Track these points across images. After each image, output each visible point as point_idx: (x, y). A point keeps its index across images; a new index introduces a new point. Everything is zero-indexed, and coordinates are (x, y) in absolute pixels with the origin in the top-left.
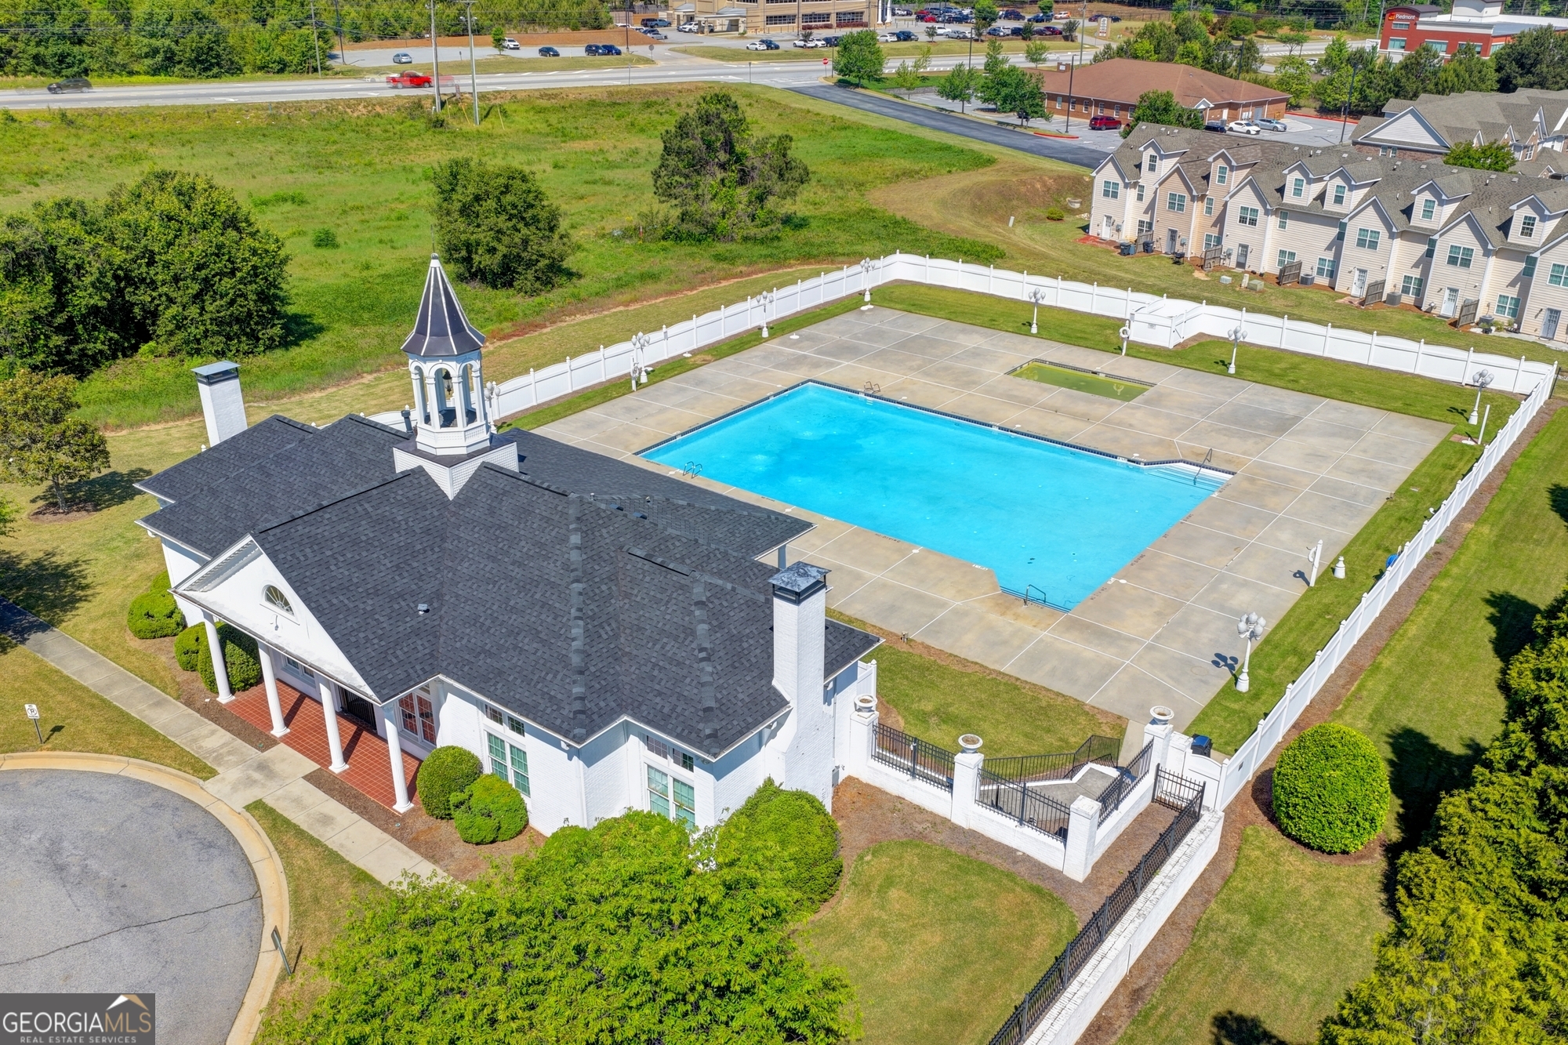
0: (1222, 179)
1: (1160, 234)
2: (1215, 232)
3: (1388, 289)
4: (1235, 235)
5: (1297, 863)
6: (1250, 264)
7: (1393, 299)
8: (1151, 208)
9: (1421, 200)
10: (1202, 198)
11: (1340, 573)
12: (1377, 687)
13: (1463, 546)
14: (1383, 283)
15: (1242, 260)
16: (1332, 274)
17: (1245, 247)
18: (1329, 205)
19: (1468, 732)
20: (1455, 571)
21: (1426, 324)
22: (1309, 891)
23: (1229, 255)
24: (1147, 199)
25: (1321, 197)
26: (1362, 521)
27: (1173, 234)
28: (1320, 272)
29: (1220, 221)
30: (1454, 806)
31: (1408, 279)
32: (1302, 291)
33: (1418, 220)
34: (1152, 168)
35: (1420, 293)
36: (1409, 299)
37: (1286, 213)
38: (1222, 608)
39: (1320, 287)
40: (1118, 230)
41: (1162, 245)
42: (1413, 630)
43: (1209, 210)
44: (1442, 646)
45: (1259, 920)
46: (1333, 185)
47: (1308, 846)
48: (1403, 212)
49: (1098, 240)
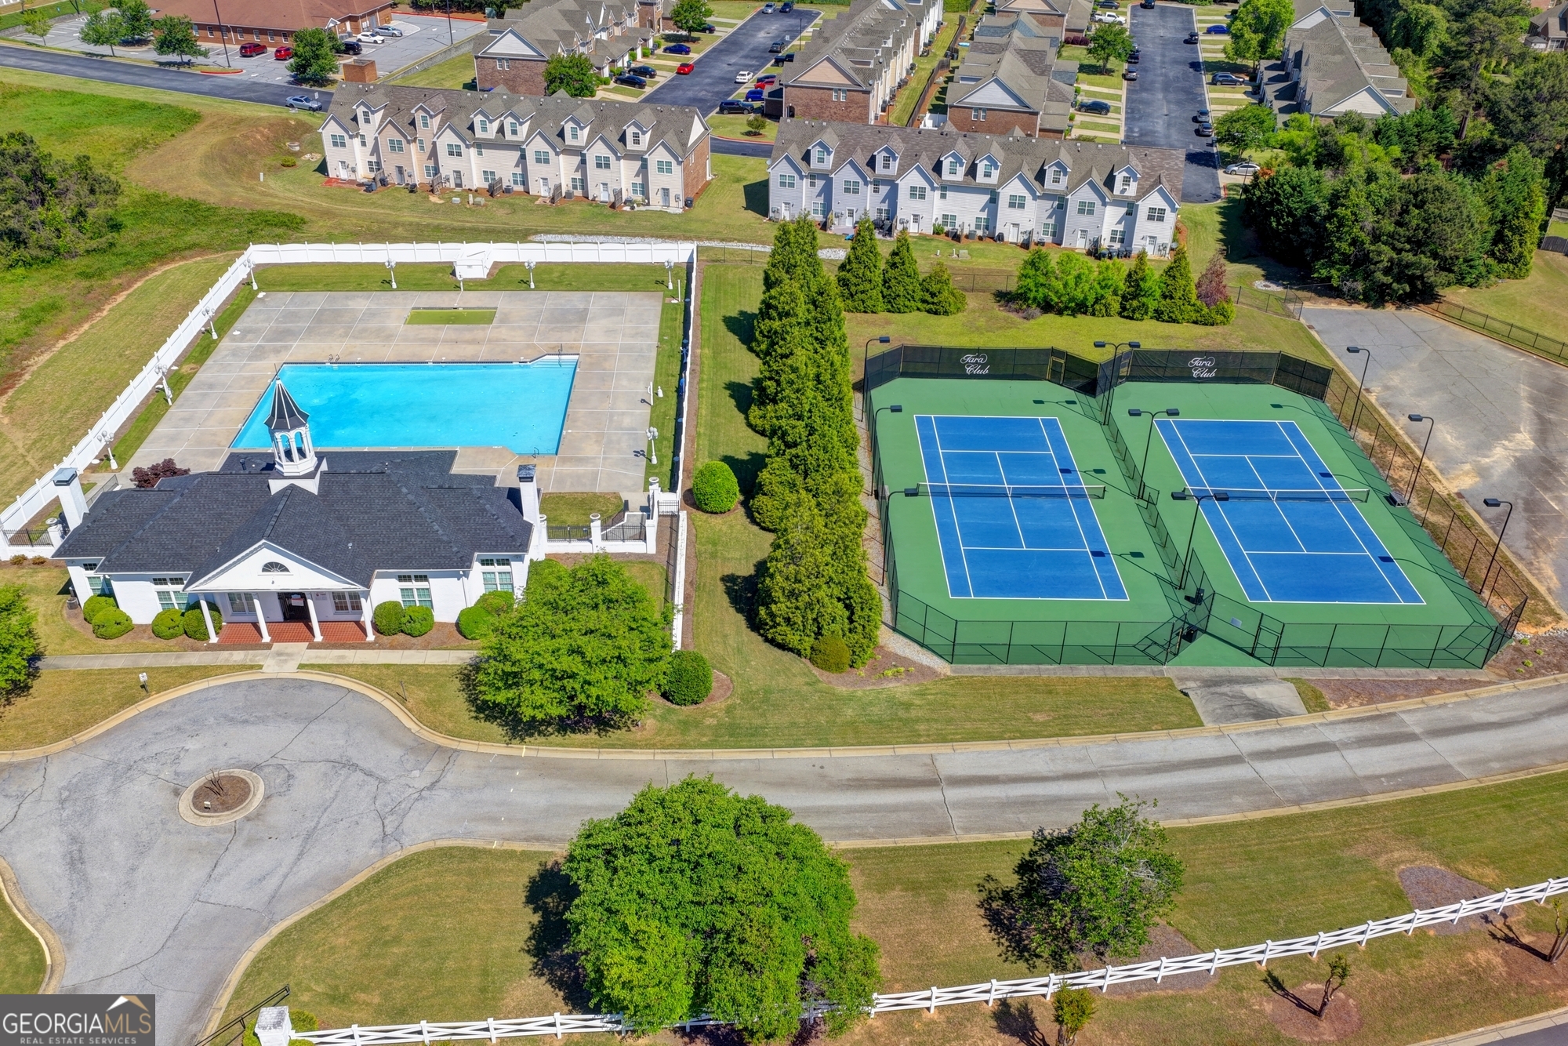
0: (425, 125)
1: (389, 170)
2: (431, 164)
3: (564, 190)
4: (448, 165)
5: (716, 521)
6: (466, 185)
7: (569, 195)
8: (375, 150)
9: (568, 127)
10: (414, 141)
11: (661, 394)
12: (704, 442)
13: (702, 363)
14: (560, 185)
15: (458, 182)
16: (525, 183)
17: (458, 173)
18: (509, 136)
19: (747, 449)
20: (705, 377)
21: (596, 210)
22: (724, 528)
23: (448, 180)
24: (370, 144)
25: (501, 130)
26: (653, 363)
27: (400, 170)
28: (515, 182)
29: (434, 154)
30: (764, 475)
31: (574, 180)
32: (507, 198)
33: (569, 140)
34: (367, 121)
35: (584, 187)
36: (578, 193)
37: (480, 145)
38: (622, 429)
39: (519, 193)
40: (354, 171)
41: (394, 179)
42: (704, 412)
43: (422, 148)
44: (719, 415)
45: (715, 544)
46: (508, 122)
47: (716, 513)
48: (558, 135)
49: (337, 180)
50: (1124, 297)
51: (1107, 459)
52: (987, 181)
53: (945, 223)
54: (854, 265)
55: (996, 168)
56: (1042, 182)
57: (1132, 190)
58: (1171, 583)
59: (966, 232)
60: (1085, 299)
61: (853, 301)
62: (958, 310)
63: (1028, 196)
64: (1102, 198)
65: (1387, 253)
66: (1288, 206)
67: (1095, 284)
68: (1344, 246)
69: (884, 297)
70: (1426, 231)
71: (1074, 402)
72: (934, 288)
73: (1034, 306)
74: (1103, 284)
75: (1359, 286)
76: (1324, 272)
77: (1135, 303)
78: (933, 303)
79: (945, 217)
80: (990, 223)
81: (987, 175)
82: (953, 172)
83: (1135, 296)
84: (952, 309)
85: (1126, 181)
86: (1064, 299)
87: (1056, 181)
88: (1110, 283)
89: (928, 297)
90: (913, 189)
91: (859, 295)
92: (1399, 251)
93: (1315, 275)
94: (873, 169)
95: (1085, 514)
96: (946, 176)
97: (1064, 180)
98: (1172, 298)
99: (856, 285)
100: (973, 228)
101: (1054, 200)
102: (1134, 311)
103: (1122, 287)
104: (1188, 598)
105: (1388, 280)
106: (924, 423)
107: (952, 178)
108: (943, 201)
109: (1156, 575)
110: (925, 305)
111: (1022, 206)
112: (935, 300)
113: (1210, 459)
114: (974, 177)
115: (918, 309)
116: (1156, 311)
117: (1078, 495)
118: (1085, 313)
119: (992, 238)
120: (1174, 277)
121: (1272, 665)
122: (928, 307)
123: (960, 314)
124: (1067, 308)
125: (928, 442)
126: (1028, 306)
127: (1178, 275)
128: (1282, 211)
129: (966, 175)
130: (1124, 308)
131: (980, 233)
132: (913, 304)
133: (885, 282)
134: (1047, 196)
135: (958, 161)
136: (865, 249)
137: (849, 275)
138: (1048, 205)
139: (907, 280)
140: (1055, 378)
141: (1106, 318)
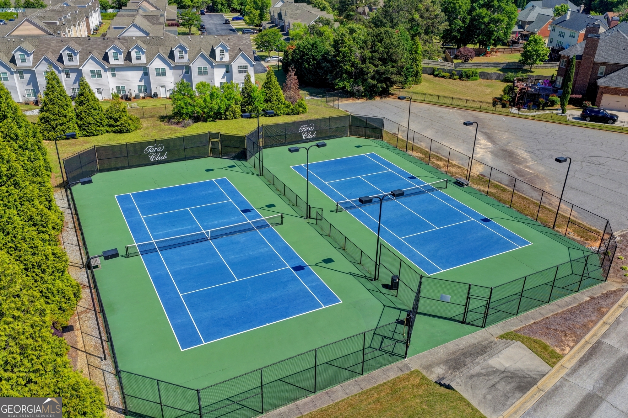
50: (242, 105)
51: (271, 197)
52: (139, 62)
53: (119, 92)
54: (50, 106)
55: (143, 54)
56: (173, 59)
57: (226, 57)
58: (365, 277)
59: (133, 95)
60: (220, 108)
61: (56, 132)
62: (137, 128)
63: (167, 68)
64: (211, 64)
65: (372, 69)
66: (312, 55)
67: (223, 98)
68: (348, 67)
69: (79, 126)
70: (387, 53)
71: (234, 166)
72: (116, 115)
73: (187, 118)
74: (228, 97)
75: (361, 88)
76: (341, 84)
77: (250, 107)
78: (117, 126)
79: (118, 88)
80: (147, 88)
81: (139, 58)
82: (116, 59)
83: (249, 103)
84: (132, 127)
85: (222, 52)
86: (206, 111)
87: (182, 57)
88: (232, 96)
89: (112, 122)
90: (92, 72)
91: (59, 127)
92: (376, 66)
93: (337, 87)
94: (63, 63)
95: (274, 238)
96: (112, 62)
97: (186, 56)
98: (271, 101)
99: (55, 120)
100: (137, 92)
101: (183, 69)
102: (250, 112)
103: (240, 98)
104: (385, 286)
105: (375, 82)
106: (124, 200)
107: (116, 63)
108: (114, 78)
109: (351, 274)
110: (112, 128)
111: (164, 74)
112: (118, 123)
113: (339, 183)
114: (131, 61)
115: (107, 132)
116: (263, 110)
117: (262, 226)
118: (221, 119)
119: (151, 97)
120: (270, 88)
121: (483, 326)
122: (114, 129)
123: (138, 131)
124: (209, 116)
125: (129, 212)
126: (184, 119)
127: (271, 87)
128: (309, 59)
129: (125, 60)
130: (244, 112)
131: (142, 95)
132: (102, 128)
133: (78, 116)
134: (177, 67)
135: (117, 51)
136: (56, 93)
137: (47, 114)
138: (180, 72)
139: (95, 113)
140: (215, 154)
141: (234, 120)
